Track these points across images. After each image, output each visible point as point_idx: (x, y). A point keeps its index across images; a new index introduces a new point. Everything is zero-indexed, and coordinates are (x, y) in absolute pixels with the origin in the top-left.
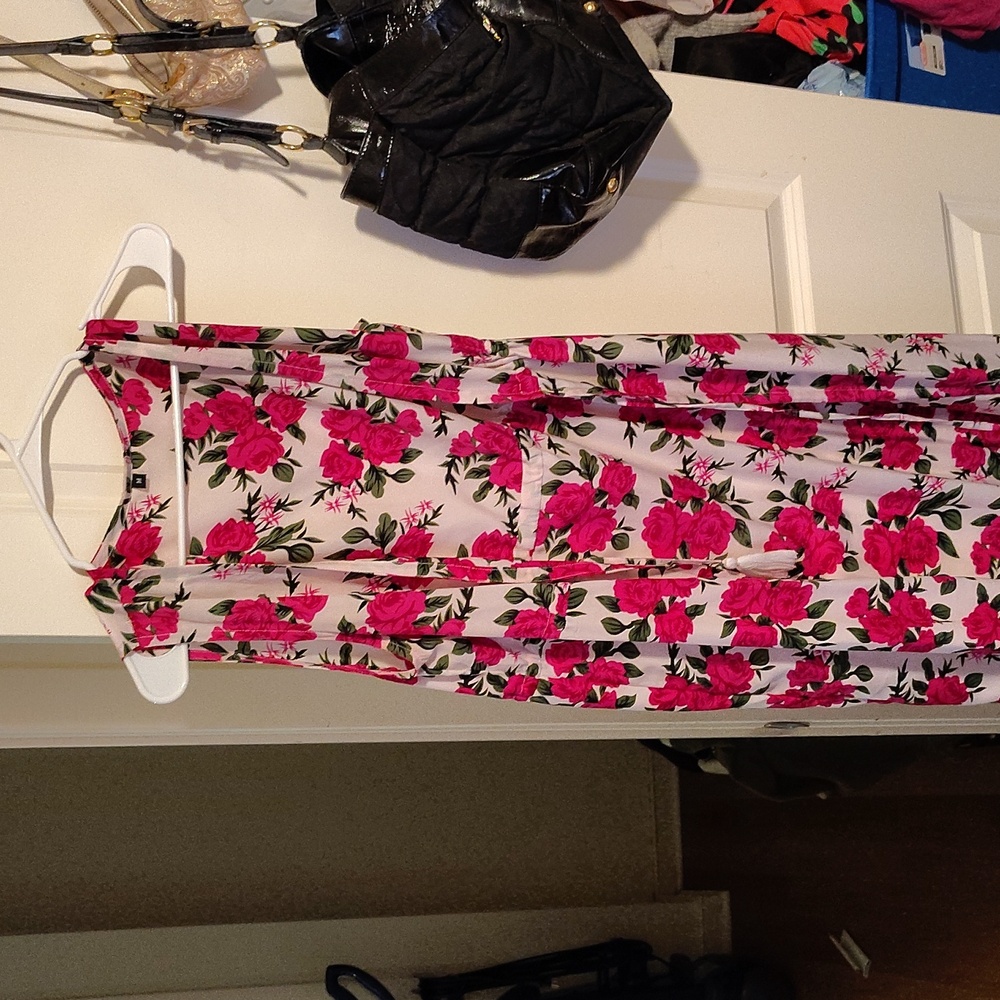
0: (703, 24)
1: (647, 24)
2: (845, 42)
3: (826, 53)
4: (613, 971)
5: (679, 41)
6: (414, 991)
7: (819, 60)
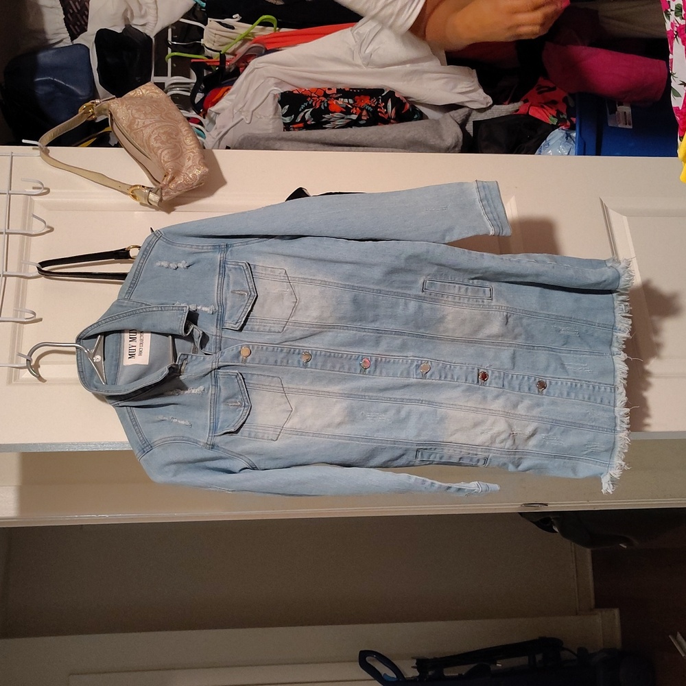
0: (489, 112)
1: (456, 115)
2: (566, 117)
3: (557, 123)
4: (539, 657)
5: (475, 123)
6: (413, 667)
7: (554, 127)
